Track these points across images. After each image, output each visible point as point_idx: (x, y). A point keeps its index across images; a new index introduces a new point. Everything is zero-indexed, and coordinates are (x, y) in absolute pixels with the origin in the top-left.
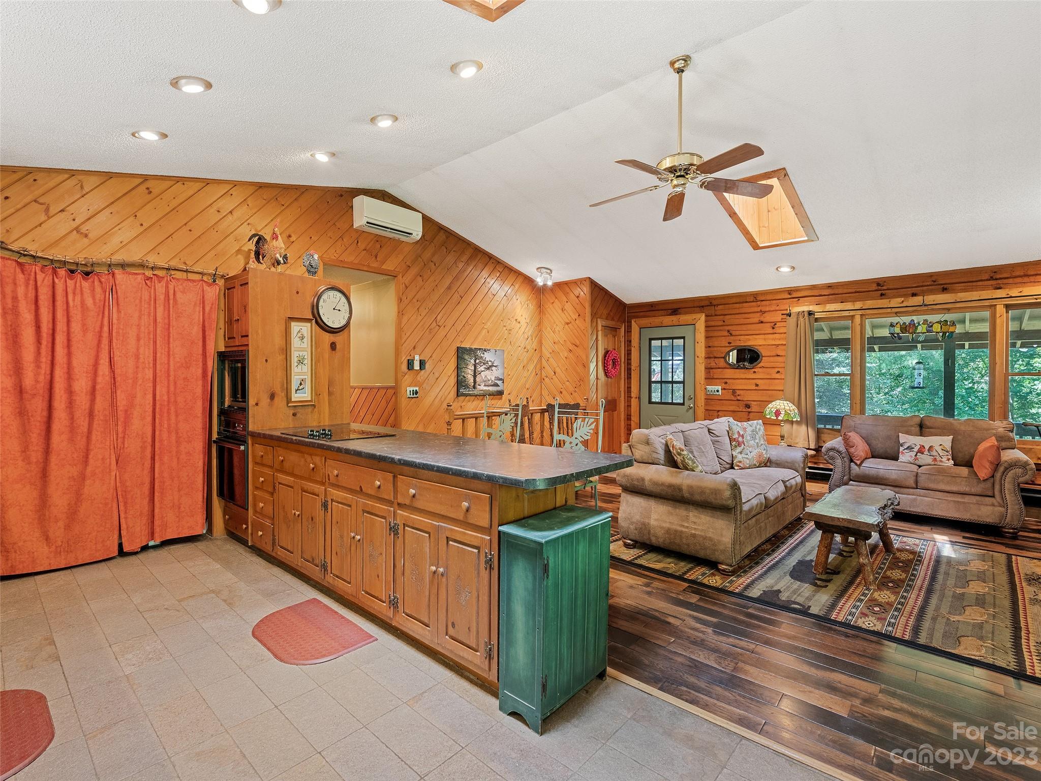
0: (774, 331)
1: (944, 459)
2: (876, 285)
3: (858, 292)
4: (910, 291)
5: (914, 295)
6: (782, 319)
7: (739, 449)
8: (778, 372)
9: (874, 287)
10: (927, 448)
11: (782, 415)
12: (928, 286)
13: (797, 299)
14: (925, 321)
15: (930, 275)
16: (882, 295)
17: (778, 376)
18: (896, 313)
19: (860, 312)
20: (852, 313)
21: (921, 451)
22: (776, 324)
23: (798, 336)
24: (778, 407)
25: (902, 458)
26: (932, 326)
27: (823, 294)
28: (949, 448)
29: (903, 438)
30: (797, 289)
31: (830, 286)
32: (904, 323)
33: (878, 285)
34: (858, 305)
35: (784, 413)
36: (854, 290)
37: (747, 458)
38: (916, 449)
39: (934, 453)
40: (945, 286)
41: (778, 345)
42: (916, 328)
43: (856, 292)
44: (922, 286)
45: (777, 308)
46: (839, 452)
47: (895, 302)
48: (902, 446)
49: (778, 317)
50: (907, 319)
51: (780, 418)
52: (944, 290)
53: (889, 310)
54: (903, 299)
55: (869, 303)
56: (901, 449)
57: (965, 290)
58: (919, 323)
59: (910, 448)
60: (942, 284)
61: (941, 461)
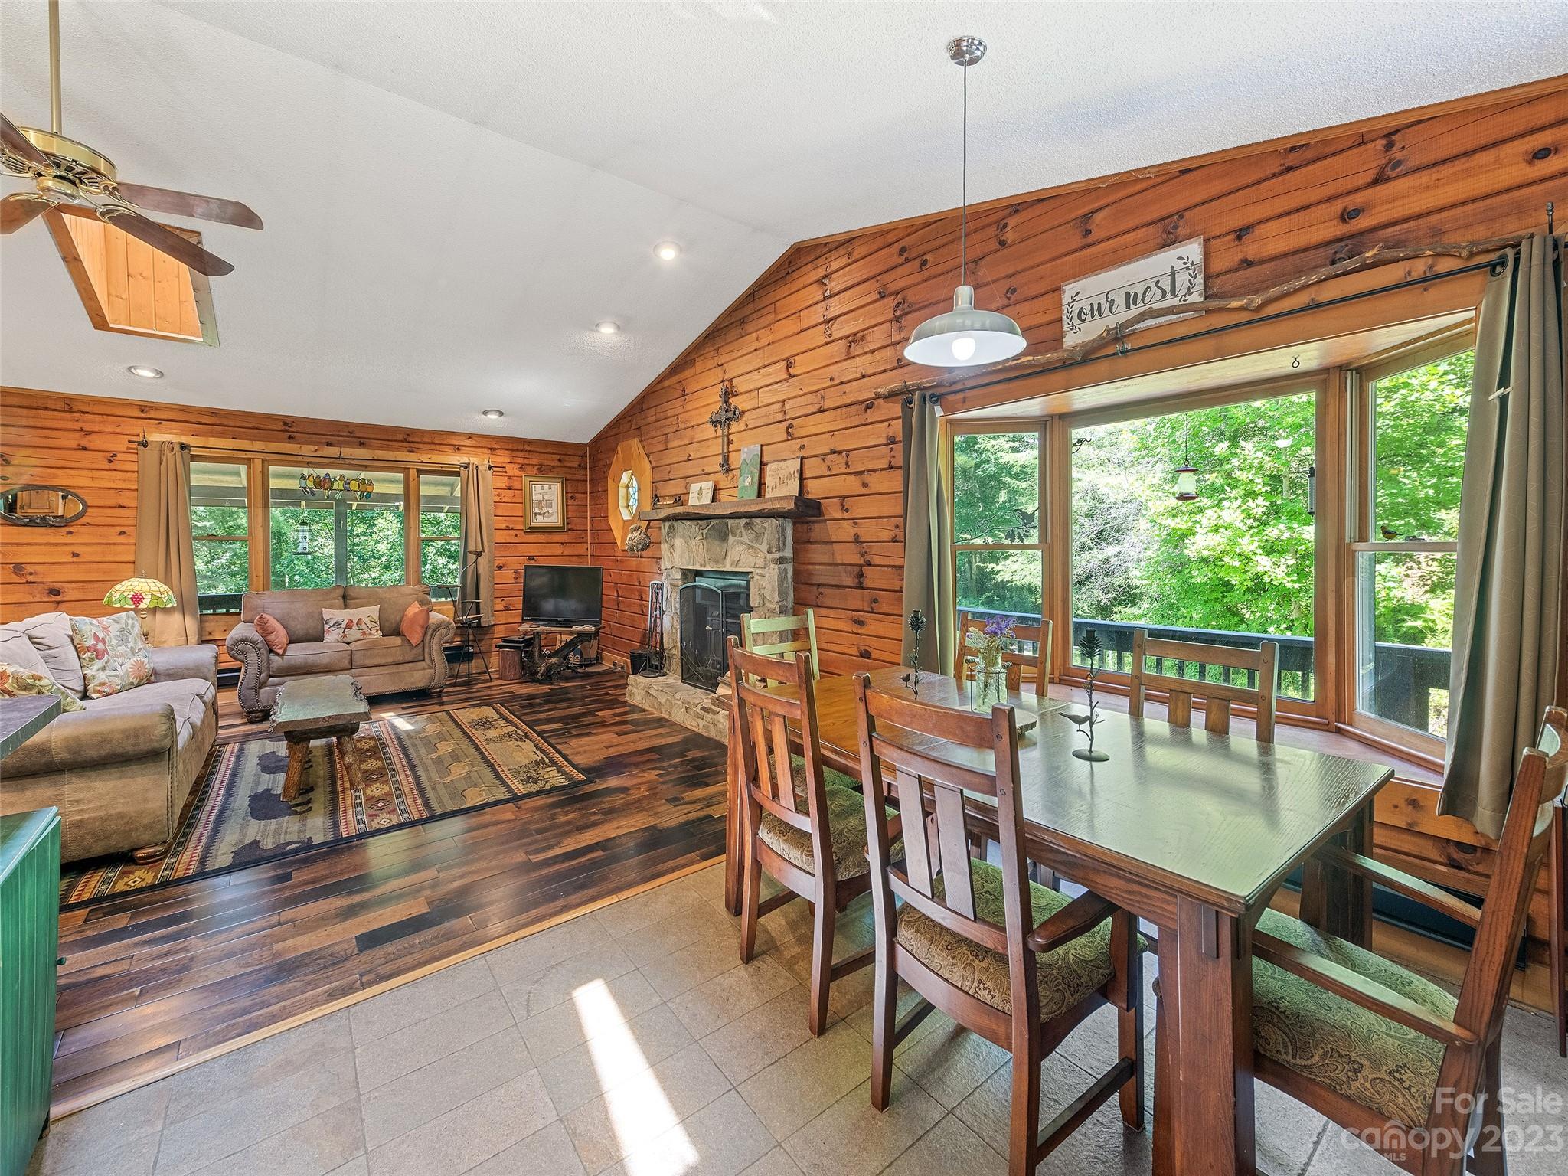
0: (112, 466)
1: (373, 632)
2: (282, 424)
3: (257, 428)
4: (325, 439)
5: (329, 444)
6: (128, 448)
7: (98, 664)
8: (122, 533)
9: (280, 426)
10: (355, 621)
11: (147, 602)
12: (344, 436)
13: (157, 422)
14: (342, 477)
15: (347, 425)
16: (290, 438)
17: (122, 539)
18: (308, 463)
19: (262, 456)
20: (249, 455)
21: (349, 626)
22: (115, 456)
23: (164, 479)
24: (138, 589)
25: (328, 638)
26: (349, 483)
27: (204, 421)
28: (376, 617)
29: (327, 614)
30: (158, 407)
31: (214, 413)
32: (318, 477)
33: (285, 424)
34: (259, 446)
35: (150, 597)
36: (251, 425)
37: (116, 676)
38: (343, 625)
39: (363, 626)
40: (362, 440)
41: (120, 490)
42: (332, 484)
43: (254, 428)
44: (338, 436)
45: (118, 430)
46: (253, 642)
47: (308, 449)
48: (327, 623)
49: (121, 444)
50: (321, 472)
51: (142, 606)
52: (361, 444)
53: (300, 458)
54: (316, 447)
55: (273, 446)
56: (326, 627)
57: (381, 448)
58: (335, 478)
59: (337, 625)
60: (359, 438)
61: (370, 634)
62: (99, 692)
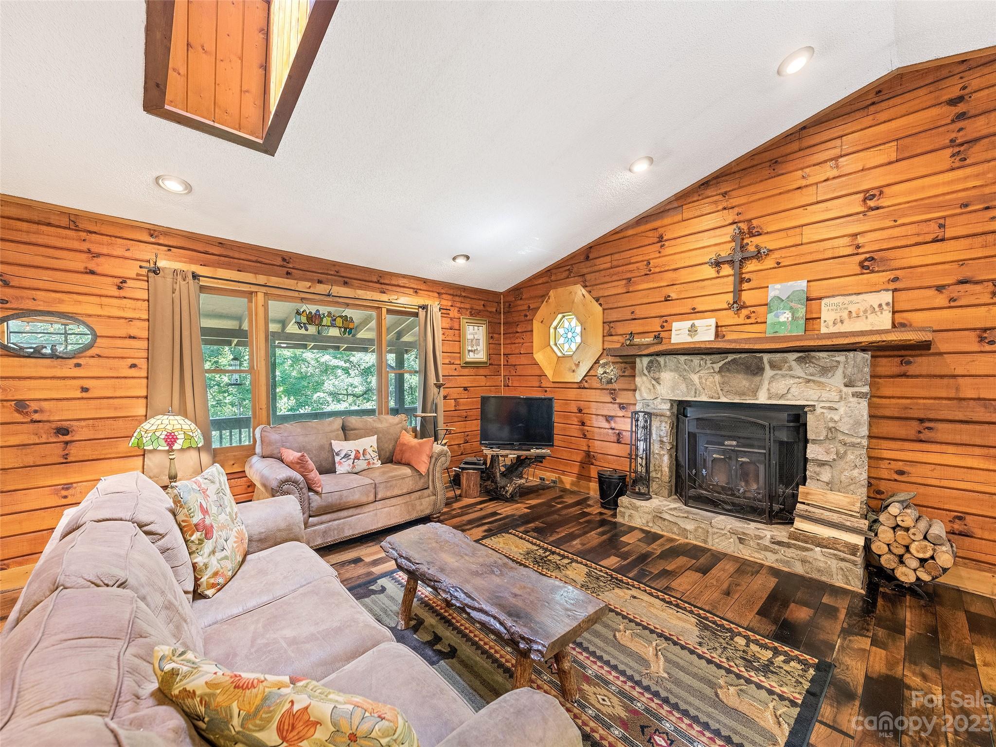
0: (122, 293)
1: (376, 461)
2: (280, 259)
3: (259, 262)
4: (317, 276)
5: (320, 282)
6: (138, 275)
7: (208, 545)
8: (133, 366)
9: (279, 261)
10: (361, 452)
11: (180, 442)
12: (332, 275)
13: (167, 248)
14: (329, 313)
15: (334, 264)
16: (288, 273)
17: (133, 372)
18: (302, 299)
19: (264, 289)
20: (254, 288)
21: (357, 458)
22: (125, 282)
24: (170, 428)
25: (340, 469)
26: (335, 320)
27: (211, 251)
28: (375, 445)
29: (337, 445)
30: (167, 232)
31: (221, 243)
32: (310, 313)
33: (284, 260)
34: (262, 279)
35: (182, 436)
36: (254, 259)
37: (226, 558)
38: (352, 457)
39: (368, 457)
40: (346, 280)
41: (131, 320)
42: (322, 319)
43: (257, 262)
44: (327, 274)
45: (127, 254)
47: (303, 285)
48: (338, 454)
49: (130, 270)
50: (312, 308)
52: (345, 283)
53: (296, 294)
54: (310, 284)
55: (274, 281)
56: (337, 459)
57: (360, 288)
58: (324, 314)
59: (347, 456)
60: (343, 277)
61: (373, 463)
62: (213, 586)
